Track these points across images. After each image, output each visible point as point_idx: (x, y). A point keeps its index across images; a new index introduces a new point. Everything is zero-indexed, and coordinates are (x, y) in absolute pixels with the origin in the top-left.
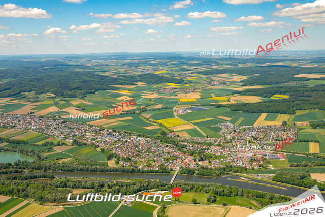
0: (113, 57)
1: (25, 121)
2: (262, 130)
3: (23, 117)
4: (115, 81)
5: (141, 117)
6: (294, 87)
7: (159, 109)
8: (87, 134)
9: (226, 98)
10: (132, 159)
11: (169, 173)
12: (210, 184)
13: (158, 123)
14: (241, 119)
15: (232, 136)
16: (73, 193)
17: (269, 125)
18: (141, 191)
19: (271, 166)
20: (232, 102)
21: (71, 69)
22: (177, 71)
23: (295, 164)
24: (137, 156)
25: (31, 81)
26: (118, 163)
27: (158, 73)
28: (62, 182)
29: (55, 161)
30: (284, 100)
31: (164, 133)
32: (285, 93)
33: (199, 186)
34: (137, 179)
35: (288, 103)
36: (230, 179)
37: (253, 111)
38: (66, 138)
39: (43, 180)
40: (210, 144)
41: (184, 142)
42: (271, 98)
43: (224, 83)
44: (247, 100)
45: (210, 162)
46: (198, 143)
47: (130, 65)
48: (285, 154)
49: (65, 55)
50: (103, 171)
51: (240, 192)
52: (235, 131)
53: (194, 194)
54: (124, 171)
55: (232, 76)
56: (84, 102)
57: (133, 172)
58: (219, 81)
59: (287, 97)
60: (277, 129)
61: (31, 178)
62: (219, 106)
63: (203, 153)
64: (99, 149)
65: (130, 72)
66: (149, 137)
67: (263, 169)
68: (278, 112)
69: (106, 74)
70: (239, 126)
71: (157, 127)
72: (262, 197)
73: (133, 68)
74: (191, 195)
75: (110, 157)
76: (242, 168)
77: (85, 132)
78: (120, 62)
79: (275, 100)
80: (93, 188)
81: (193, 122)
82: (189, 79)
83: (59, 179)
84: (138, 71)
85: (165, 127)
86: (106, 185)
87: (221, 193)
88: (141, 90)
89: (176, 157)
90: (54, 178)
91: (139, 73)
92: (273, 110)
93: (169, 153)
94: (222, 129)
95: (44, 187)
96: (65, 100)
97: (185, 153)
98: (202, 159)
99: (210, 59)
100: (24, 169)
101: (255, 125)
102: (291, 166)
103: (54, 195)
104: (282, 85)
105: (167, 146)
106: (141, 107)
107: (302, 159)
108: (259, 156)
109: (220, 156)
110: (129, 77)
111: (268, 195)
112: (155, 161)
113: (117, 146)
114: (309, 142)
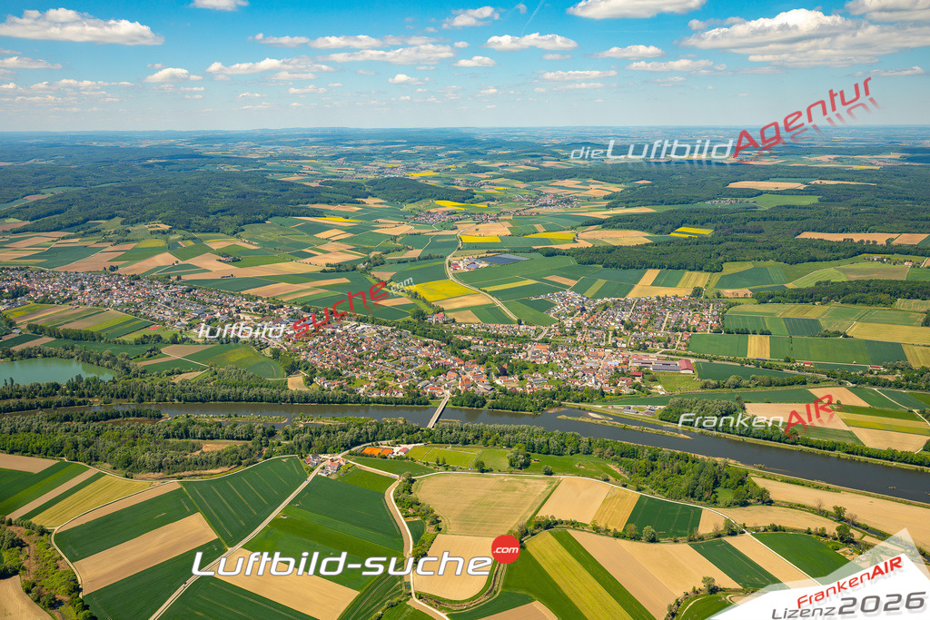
0: (311, 140)
1: (95, 286)
2: (645, 307)
3: (93, 277)
4: (313, 195)
5: (369, 278)
6: (725, 211)
7: (413, 260)
8: (242, 316)
9: (569, 235)
10: (344, 372)
11: (427, 403)
12: (517, 427)
13: (409, 292)
14: (600, 283)
15: (577, 320)
16: (204, 449)
17: (662, 295)
18: (358, 443)
19: (659, 387)
20: (583, 244)
21: (210, 167)
22: (459, 172)
23: (713, 382)
24: (355, 365)
25: (112, 194)
26: (312, 382)
27: (415, 175)
28: (179, 425)
29: (165, 379)
30: (701, 240)
31: (421, 315)
32: (702, 224)
33: (493, 431)
34: (353, 418)
35: (708, 247)
36: (564, 417)
37: (631, 262)
38: (191, 326)
39: (135, 421)
40: (526, 339)
41: (467, 334)
42: (672, 234)
43: (568, 201)
44: (617, 239)
45: (521, 379)
46: (497, 337)
47: (350, 157)
48: (693, 361)
49: (199, 132)
50: (274, 400)
51: (583, 446)
52: (583, 310)
53: (480, 451)
54: (323, 401)
55: (588, 184)
56: (239, 243)
57: (345, 401)
58: (556, 196)
59: (707, 232)
60: (679, 305)
61: (107, 417)
62: (551, 254)
63: (507, 359)
64: (267, 352)
65: (349, 173)
66: (385, 324)
67: (641, 394)
68: (683, 267)
69: (294, 178)
70: (595, 297)
71: (407, 301)
72: (633, 457)
73: (358, 164)
74: (474, 453)
75: (293, 369)
76: (593, 392)
77: (238, 311)
78: (328, 150)
79: (678, 239)
80: (249, 439)
81: (489, 289)
82: (488, 190)
83: (170, 419)
84: (370, 172)
85: (425, 301)
86: (280, 432)
87: (541, 447)
88: (373, 215)
89: (445, 369)
90: (160, 417)
91: (371, 177)
92: (672, 261)
93: (428, 359)
94: (555, 305)
95: (135, 437)
96: (193, 239)
97: (467, 359)
98: (503, 373)
99: (539, 145)
100: (90, 396)
101: (631, 296)
102: (705, 387)
103: (158, 454)
104: (700, 205)
105: (426, 345)
106: (372, 255)
107: (732, 370)
108: (633, 365)
109: (546, 366)
110: (346, 185)
111: (647, 450)
112: (396, 377)
113: (310, 343)
114: (748, 333)
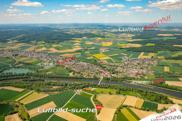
0: (72, 25)
1: (31, 54)
2: (142, 60)
3: (30, 52)
4: (73, 36)
5: (85, 53)
6: (157, 40)
7: (93, 50)
8: (60, 60)
9: (125, 45)
10: (81, 72)
11: (98, 79)
12: (117, 85)
13: (93, 56)
14: (132, 55)
15: (128, 62)
16: (53, 88)
17: (145, 58)
18: (84, 88)
19: (146, 77)
20: (128, 47)
21: (52, 30)
22: (101, 32)
23: (157, 76)
24: (83, 71)
25: (34, 36)
26: (74, 74)
27: (92, 32)
28: (48, 83)
29: (45, 73)
30: (152, 46)
31: (96, 61)
32: (152, 43)
33: (112, 86)
34: (83, 82)
35: (154, 48)
36: (127, 83)
37: (138, 51)
38: (50, 62)
39: (39, 82)
40: (117, 66)
41: (105, 65)
42: (146, 45)
43: (124, 38)
44: (134, 46)
45: (117, 75)
46: (111, 66)
47: (80, 29)
48: (153, 72)
49: (50, 24)
50: (67, 78)
51: (131, 89)
52: (129, 60)
53: (110, 90)
54: (77, 78)
55: (128, 34)
56: (58, 46)
57: (81, 79)
58: (121, 37)
59: (153, 44)
60: (148, 60)
61: (34, 81)
62: (121, 49)
63: (114, 70)
64: (65, 68)
65: (79, 32)
66: (88, 63)
67: (142, 79)
68: (149, 52)
69: (69, 33)
70: (131, 58)
71: (92, 58)
72: (142, 92)
73: (81, 30)
74: (108, 90)
75: (70, 72)
76: (132, 78)
77: (59, 59)
78: (75, 27)
79: (148, 46)
80: (62, 86)
81: (109, 56)
82: (107, 35)
83: (47, 81)
84: (83, 32)
85: (96, 58)
86: (68, 85)
87: (122, 89)
88: (85, 40)
89: (101, 72)
90: (44, 81)
91: (84, 33)
92: (147, 51)
93: (98, 70)
94: (123, 59)
95: (39, 85)
96: (50, 45)
97: (106, 70)
98: (113, 73)
99: (117, 26)
100: (30, 76)
101: (139, 58)
102: (156, 77)
103: (44, 89)
104: (151, 39)
105: (97, 67)
106: (85, 48)
107: (161, 74)
108: (140, 72)
109: (122, 72)
110: (79, 34)
111: (145, 91)
112: (91, 74)
113: (74, 66)
114: (164, 66)
